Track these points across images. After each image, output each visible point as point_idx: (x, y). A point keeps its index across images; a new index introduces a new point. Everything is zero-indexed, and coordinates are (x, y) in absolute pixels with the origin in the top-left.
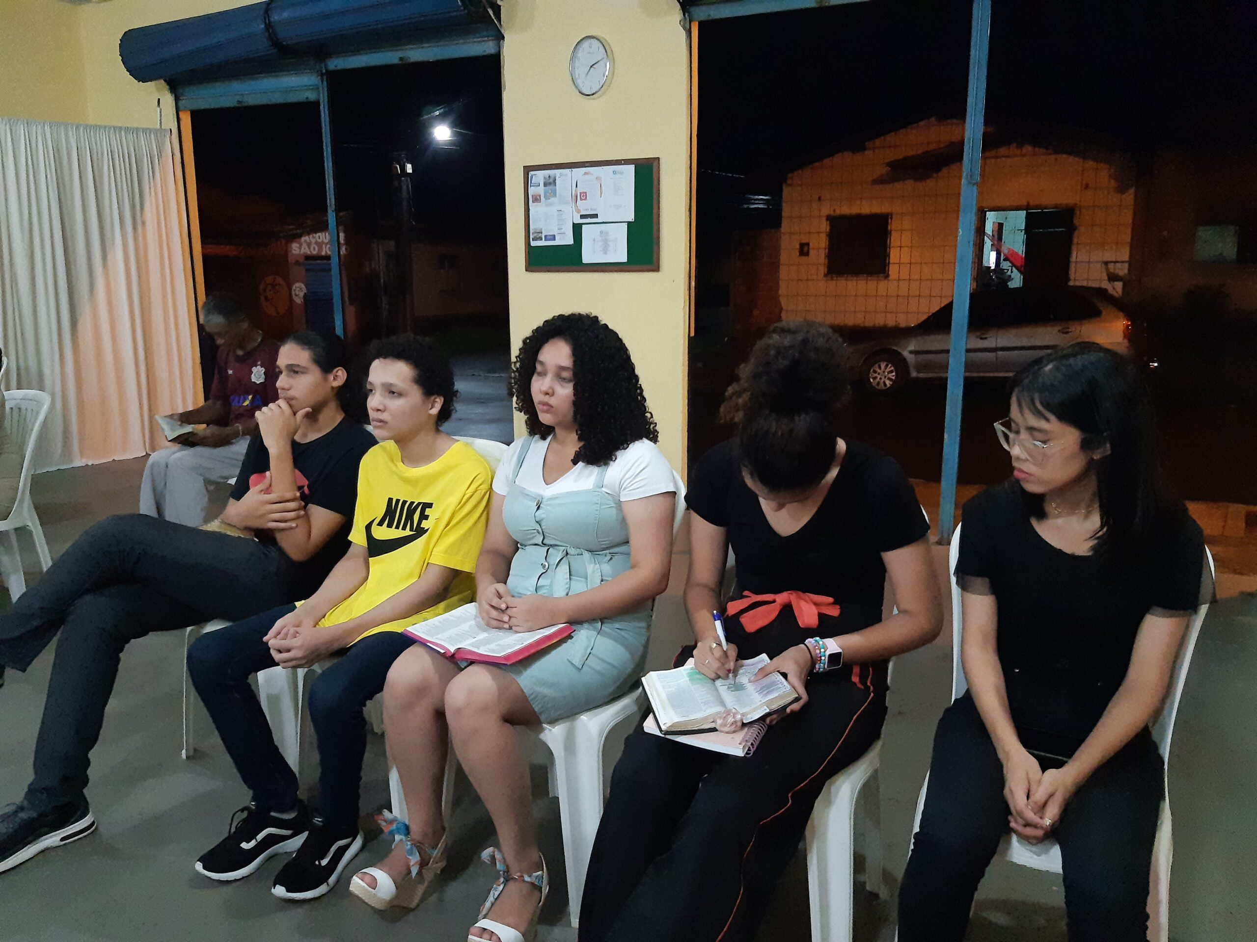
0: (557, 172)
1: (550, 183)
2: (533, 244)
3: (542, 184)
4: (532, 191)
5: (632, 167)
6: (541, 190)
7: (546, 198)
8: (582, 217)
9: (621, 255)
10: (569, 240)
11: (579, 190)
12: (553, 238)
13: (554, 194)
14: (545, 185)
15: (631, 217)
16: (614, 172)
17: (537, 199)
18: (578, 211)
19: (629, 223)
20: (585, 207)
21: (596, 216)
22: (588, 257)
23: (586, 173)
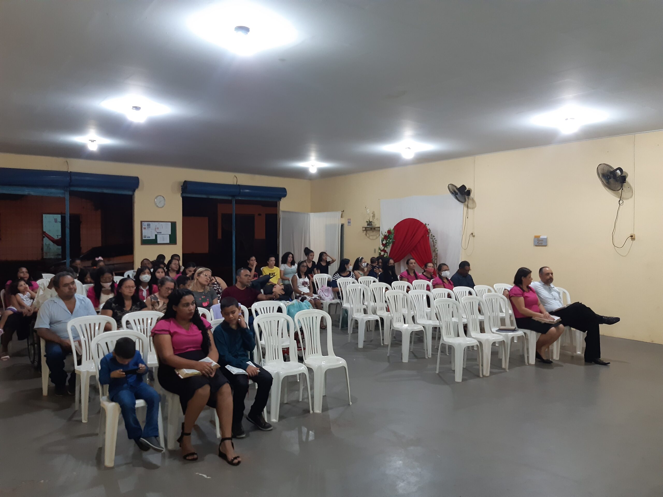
0: (151, 223)
1: (149, 225)
2: (144, 239)
3: (146, 225)
4: (143, 227)
5: (170, 223)
6: (146, 227)
7: (148, 228)
8: (158, 233)
9: (168, 241)
10: (154, 238)
11: (157, 227)
12: (150, 237)
13: (150, 227)
14: (147, 225)
15: (170, 233)
16: (166, 224)
17: (145, 228)
18: (156, 232)
19: (170, 235)
20: (158, 231)
21: (161, 233)
22: (158, 242)
23: (159, 224)
